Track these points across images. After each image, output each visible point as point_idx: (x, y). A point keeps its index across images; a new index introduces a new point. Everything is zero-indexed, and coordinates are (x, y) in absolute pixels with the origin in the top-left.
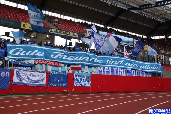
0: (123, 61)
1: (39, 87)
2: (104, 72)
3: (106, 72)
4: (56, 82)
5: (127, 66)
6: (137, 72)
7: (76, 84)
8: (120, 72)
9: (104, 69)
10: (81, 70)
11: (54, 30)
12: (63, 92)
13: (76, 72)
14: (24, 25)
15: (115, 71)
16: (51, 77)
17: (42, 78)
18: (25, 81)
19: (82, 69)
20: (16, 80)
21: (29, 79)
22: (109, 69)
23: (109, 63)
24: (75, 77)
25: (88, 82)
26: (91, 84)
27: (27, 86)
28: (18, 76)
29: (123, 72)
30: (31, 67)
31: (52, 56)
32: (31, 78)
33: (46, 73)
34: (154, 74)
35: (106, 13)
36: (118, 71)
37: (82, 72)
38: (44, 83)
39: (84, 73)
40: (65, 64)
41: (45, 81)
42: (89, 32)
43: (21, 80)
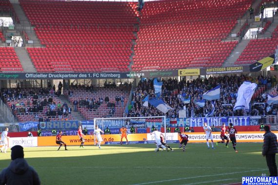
2: (197, 122)
3: (199, 123)
6: (236, 120)
8: (214, 122)
9: (197, 120)
10: (176, 123)
11: (211, 70)
13: (173, 125)
14: (181, 72)
15: (208, 121)
19: (178, 122)
22: (202, 119)
29: (217, 121)
36: (212, 121)
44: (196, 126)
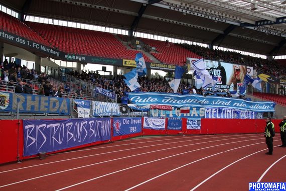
0: (230, 101)
1: (160, 130)
2: (211, 113)
4: (173, 126)
5: (236, 106)
6: (246, 113)
7: (188, 127)
8: (228, 113)
9: (212, 110)
10: (189, 112)
11: (155, 65)
12: (179, 134)
13: (185, 115)
14: (126, 62)
16: (169, 122)
17: (162, 123)
18: (151, 126)
20: (145, 125)
21: (153, 124)
22: (216, 110)
23: (216, 103)
24: (187, 121)
25: (199, 125)
26: (201, 127)
27: (152, 130)
28: (146, 122)
29: (230, 113)
30: (147, 111)
31: (163, 101)
32: (155, 123)
33: (165, 119)
34: (265, 114)
35: (212, 30)
36: (225, 112)
37: (190, 114)
38: (164, 127)
39: (192, 115)
40: (175, 107)
41: (164, 125)
42: (192, 61)
43: (148, 125)
44: (210, 117)
